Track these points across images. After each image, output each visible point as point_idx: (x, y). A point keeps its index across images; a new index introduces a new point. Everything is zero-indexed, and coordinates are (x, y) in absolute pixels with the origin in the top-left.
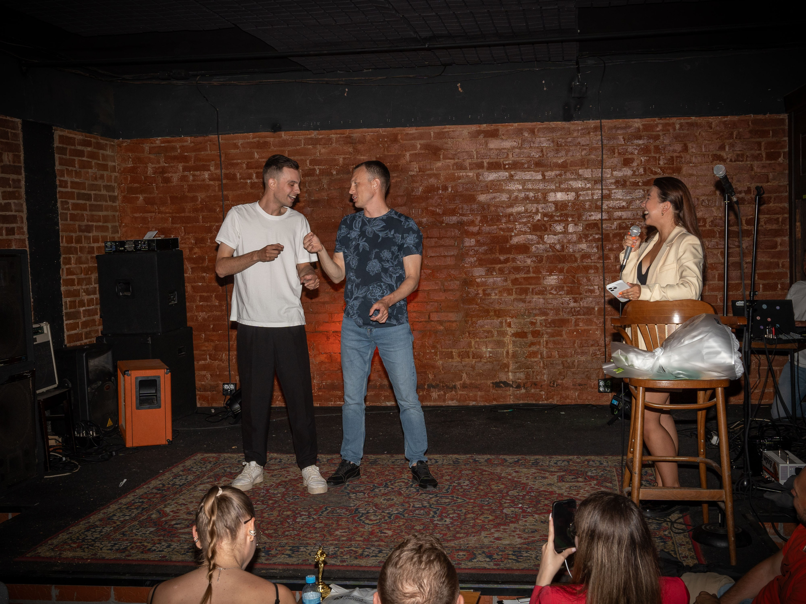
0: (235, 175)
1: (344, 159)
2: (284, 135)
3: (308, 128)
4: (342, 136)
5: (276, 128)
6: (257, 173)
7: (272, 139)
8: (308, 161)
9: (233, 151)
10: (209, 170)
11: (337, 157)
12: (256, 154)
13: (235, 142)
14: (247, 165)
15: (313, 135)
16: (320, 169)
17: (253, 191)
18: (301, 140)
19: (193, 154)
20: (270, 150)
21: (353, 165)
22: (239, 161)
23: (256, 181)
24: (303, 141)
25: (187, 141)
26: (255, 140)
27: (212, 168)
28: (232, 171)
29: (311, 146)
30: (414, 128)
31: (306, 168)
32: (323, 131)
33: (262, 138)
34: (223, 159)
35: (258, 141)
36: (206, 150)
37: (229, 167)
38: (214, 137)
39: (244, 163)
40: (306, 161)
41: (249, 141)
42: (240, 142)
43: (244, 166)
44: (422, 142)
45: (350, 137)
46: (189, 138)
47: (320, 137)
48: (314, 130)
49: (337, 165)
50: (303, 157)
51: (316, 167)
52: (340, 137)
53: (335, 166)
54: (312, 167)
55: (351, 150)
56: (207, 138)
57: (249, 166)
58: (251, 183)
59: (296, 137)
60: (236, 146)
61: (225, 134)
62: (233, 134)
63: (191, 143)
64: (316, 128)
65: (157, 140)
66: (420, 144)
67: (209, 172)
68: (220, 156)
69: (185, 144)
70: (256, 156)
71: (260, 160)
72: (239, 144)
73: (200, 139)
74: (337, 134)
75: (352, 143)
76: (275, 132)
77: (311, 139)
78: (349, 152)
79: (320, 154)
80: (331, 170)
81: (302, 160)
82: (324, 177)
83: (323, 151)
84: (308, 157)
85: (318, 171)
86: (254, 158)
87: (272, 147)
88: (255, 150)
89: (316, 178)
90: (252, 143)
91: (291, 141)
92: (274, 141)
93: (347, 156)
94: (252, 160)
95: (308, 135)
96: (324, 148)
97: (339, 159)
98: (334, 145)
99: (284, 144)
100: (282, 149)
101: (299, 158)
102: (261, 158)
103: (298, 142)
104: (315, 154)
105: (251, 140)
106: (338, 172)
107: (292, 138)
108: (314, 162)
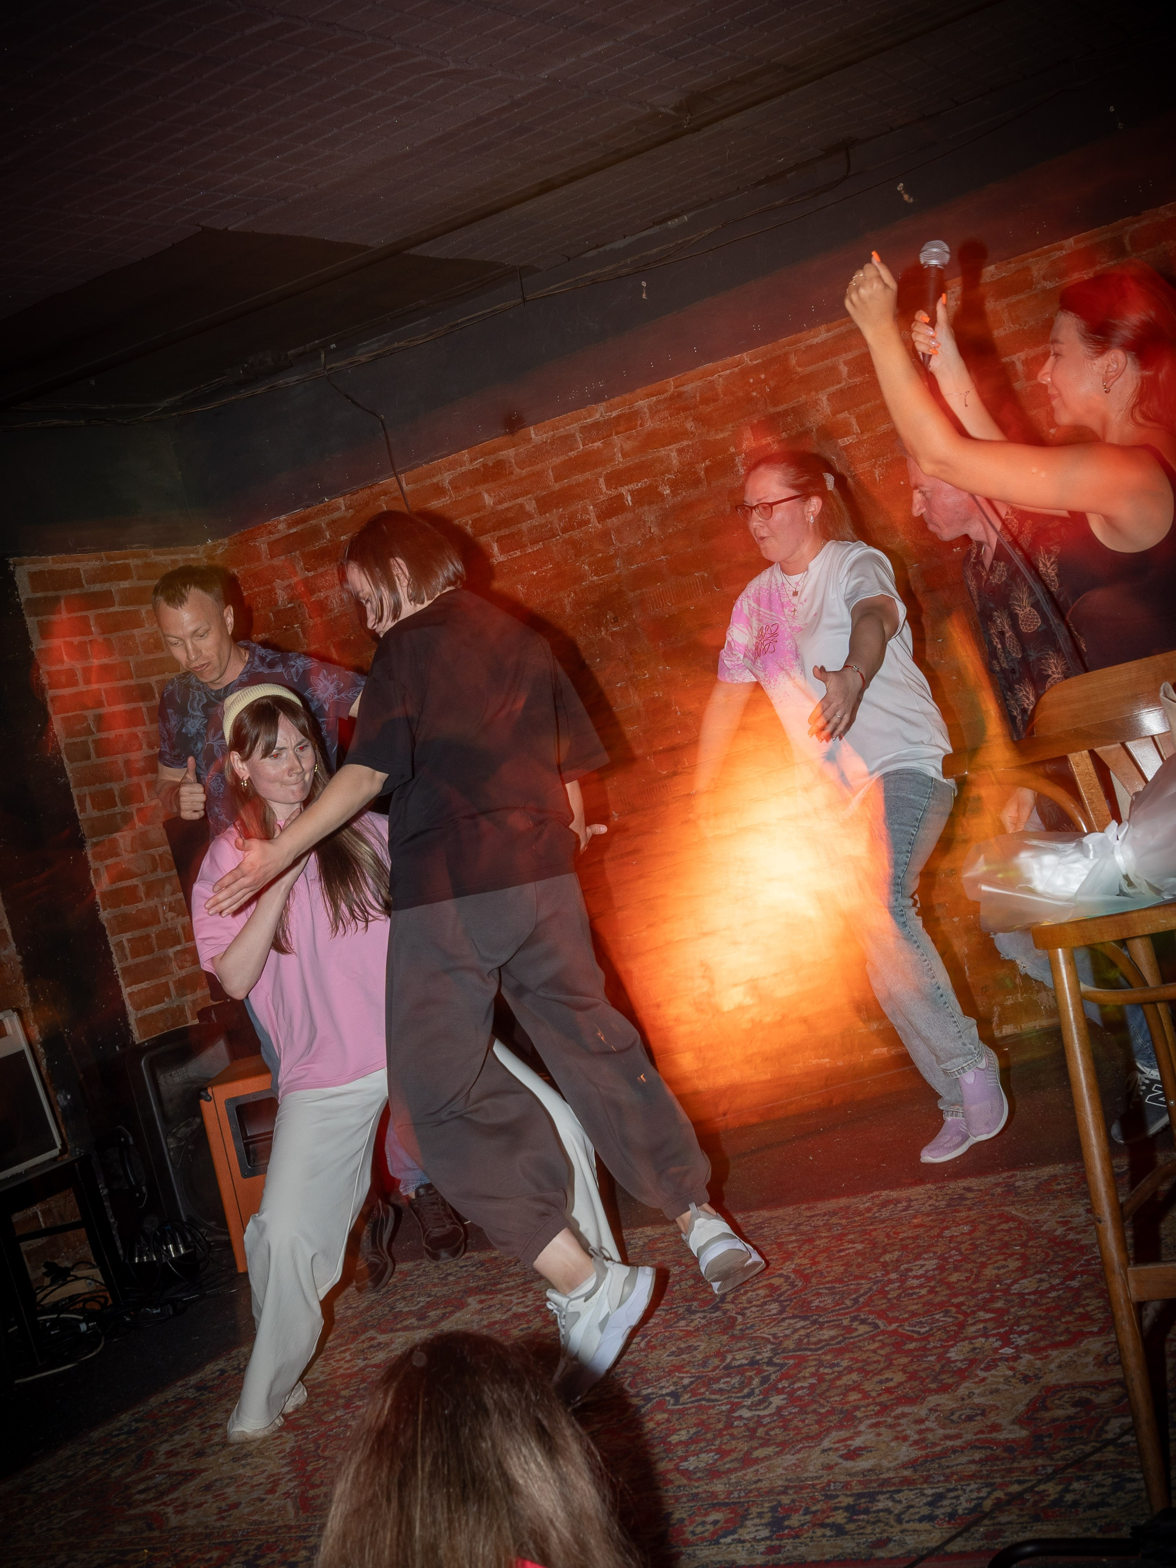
1: (680, 451)
2: (536, 435)
3: (581, 403)
4: (662, 397)
5: (513, 423)
6: (499, 540)
7: (511, 452)
8: (602, 480)
11: (663, 452)
12: (486, 496)
13: (434, 481)
14: (474, 527)
15: (597, 416)
16: (632, 493)
17: (501, 584)
18: (574, 435)
20: (513, 478)
21: (704, 460)
23: (501, 558)
24: (578, 436)
25: (339, 509)
26: (477, 463)
29: (598, 443)
30: (823, 328)
31: (602, 498)
32: (616, 399)
33: (490, 454)
35: (485, 465)
38: (388, 481)
39: (465, 525)
40: (597, 480)
41: (464, 469)
42: (446, 478)
44: (849, 356)
45: (680, 395)
46: (340, 501)
47: (614, 414)
48: (596, 402)
49: (668, 471)
50: (588, 475)
51: (624, 490)
52: (658, 402)
53: (663, 474)
54: (613, 493)
55: (690, 425)
56: (373, 491)
59: (562, 432)
60: (439, 490)
61: (410, 469)
62: (427, 463)
63: (344, 511)
64: (598, 398)
65: (279, 523)
66: (846, 363)
69: (336, 515)
70: (488, 500)
71: (500, 507)
72: (446, 484)
73: (361, 496)
74: (648, 396)
75: (689, 409)
76: (512, 433)
77: (596, 425)
78: (684, 434)
79: (624, 455)
80: (657, 487)
81: (587, 481)
82: (646, 508)
83: (628, 445)
84: (599, 470)
85: (629, 498)
86: (484, 507)
87: (517, 471)
88: (480, 488)
89: (629, 516)
90: (471, 472)
91: (552, 443)
92: (516, 455)
93: (685, 443)
94: (482, 513)
95: (586, 419)
96: (628, 439)
97: (668, 455)
98: (649, 425)
99: (540, 452)
100: (538, 467)
101: (579, 478)
102: (500, 502)
103: (567, 441)
104: (612, 459)
105: (468, 467)
106: (675, 486)
107: (554, 435)
108: (616, 479)
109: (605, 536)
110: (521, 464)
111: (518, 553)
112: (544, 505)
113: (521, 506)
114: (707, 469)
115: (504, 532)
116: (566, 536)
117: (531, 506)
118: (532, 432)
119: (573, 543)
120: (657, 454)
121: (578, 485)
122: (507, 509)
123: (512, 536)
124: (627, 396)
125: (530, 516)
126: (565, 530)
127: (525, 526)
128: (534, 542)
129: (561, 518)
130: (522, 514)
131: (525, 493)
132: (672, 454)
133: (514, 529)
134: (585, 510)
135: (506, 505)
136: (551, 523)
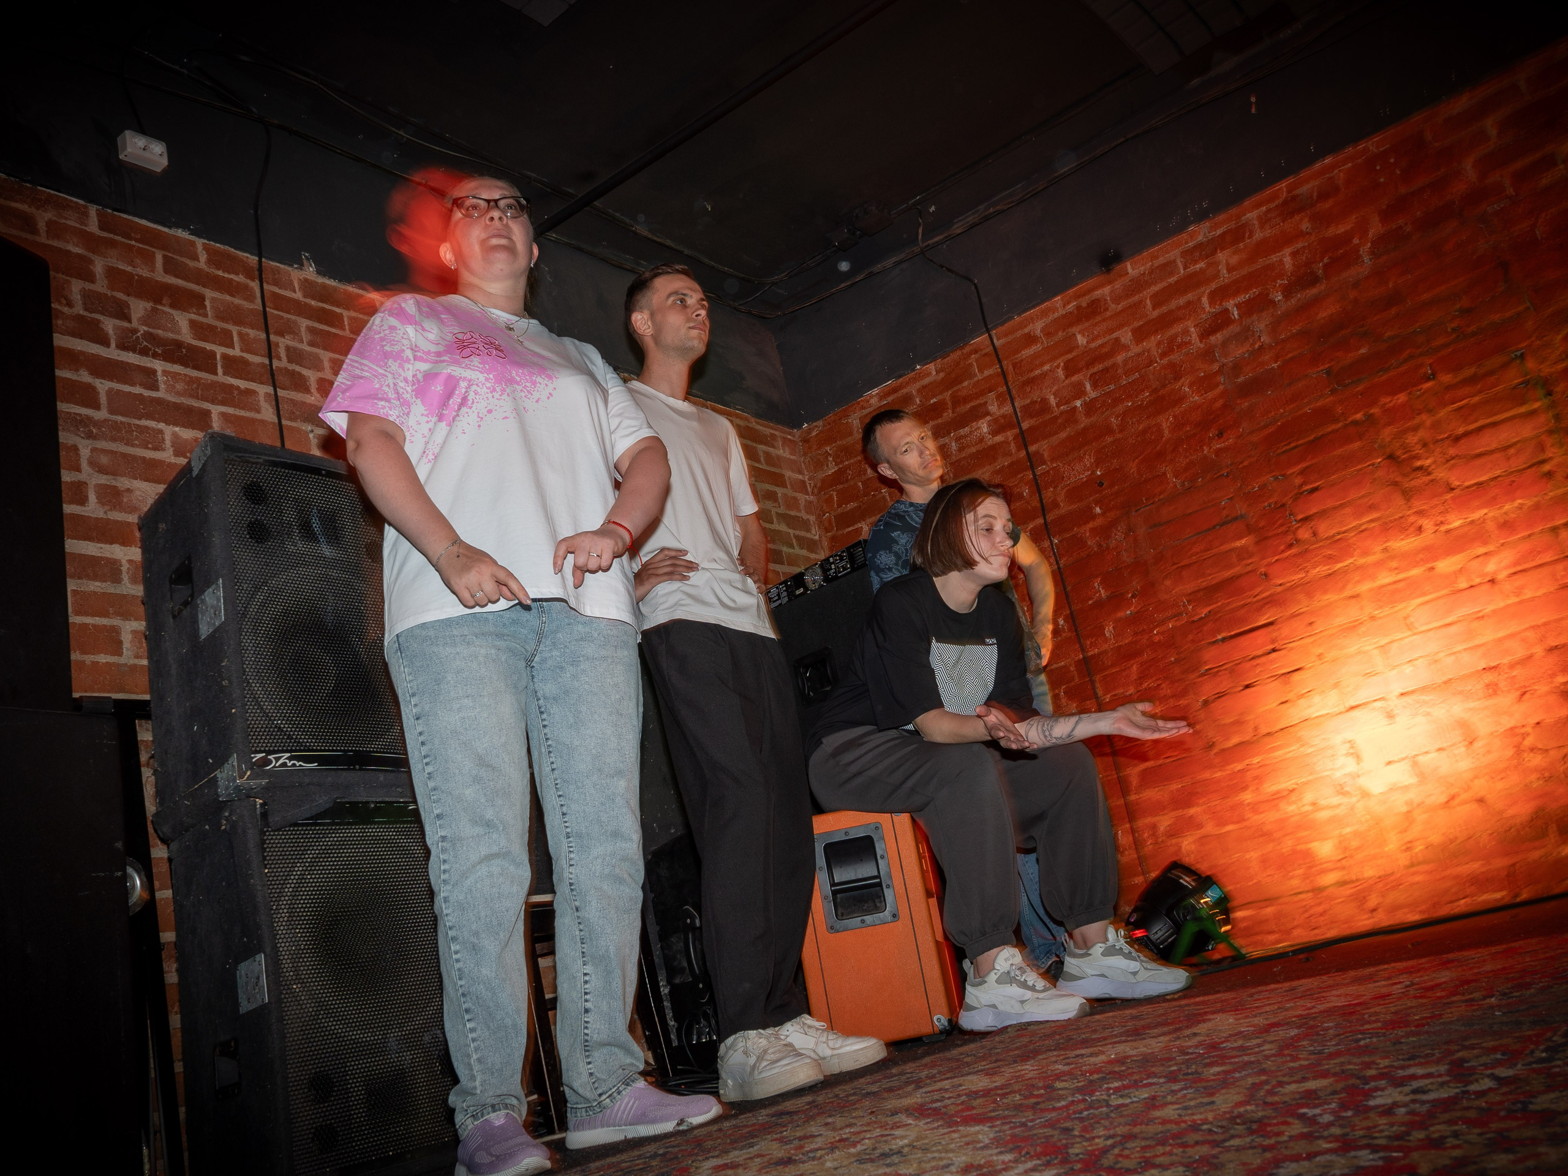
0: (1044, 401)
1: (1294, 254)
2: (1132, 269)
3: (1184, 227)
4: (1273, 203)
5: (1109, 261)
6: (1092, 378)
7: (1107, 290)
8: (1205, 300)
9: (1027, 352)
10: (988, 413)
11: (1274, 258)
12: (1079, 337)
13: (1026, 331)
14: (1066, 368)
15: (1201, 236)
16: (1238, 306)
17: (1093, 419)
18: (1174, 261)
19: (947, 395)
20: (1108, 314)
22: (1046, 367)
23: (1093, 395)
24: (1179, 261)
25: (929, 374)
26: (1071, 306)
27: (993, 408)
28: (1036, 396)
29: (1201, 265)
30: (1465, 96)
31: (1205, 316)
32: (1222, 216)
33: (1084, 295)
34: (1010, 378)
35: (1078, 307)
36: (972, 376)
37: (1028, 389)
38: (980, 340)
39: (1058, 367)
40: (1200, 300)
41: (1056, 315)
42: (1038, 327)
43: (1060, 373)
44: (1500, 114)
45: (1294, 198)
46: (931, 367)
47: (1219, 232)
48: (1199, 222)
49: (1281, 276)
50: (1190, 296)
51: (1229, 304)
52: (1269, 211)
53: (1275, 280)
54: (1217, 308)
55: (1305, 226)
56: (967, 349)
57: (1071, 369)
58: (1085, 404)
59: (1161, 260)
60: (1031, 339)
61: (1002, 324)
62: (1019, 314)
63: (938, 372)
64: (1202, 217)
65: (871, 397)
67: (988, 418)
68: (1004, 374)
69: (926, 381)
70: (1081, 340)
71: (1093, 345)
72: (1038, 332)
73: (955, 355)
74: (1258, 206)
75: (1305, 208)
76: (1108, 271)
77: (1199, 246)
78: (1301, 235)
79: (1230, 270)
80: (1268, 295)
81: (1189, 303)
82: (1255, 317)
83: (1234, 260)
84: (1202, 289)
85: (1236, 313)
86: (1078, 347)
87: (1113, 306)
88: (1074, 329)
89: (1234, 329)
90: (1064, 316)
91: (1150, 273)
92: (1111, 292)
93: (1300, 245)
94: (1074, 354)
95: (1187, 243)
96: (1234, 253)
97: (1281, 261)
98: (1258, 235)
99: (1138, 285)
100: (1136, 298)
101: (1182, 301)
102: (1093, 340)
103: (1168, 268)
104: (1216, 276)
105: (1062, 312)
106: (1288, 292)
107: (1152, 265)
108: (1220, 294)
109: (1208, 354)
110: (1117, 299)
111: (1112, 387)
112: (1140, 335)
113: (1117, 340)
114: (1326, 266)
115: (1099, 367)
116: (1165, 361)
117: (1126, 336)
118: (1129, 267)
119: (1172, 366)
120: (1268, 262)
121: (1179, 308)
122: (1102, 346)
123: (1106, 370)
124: (1234, 211)
125: (1126, 348)
126: (1163, 355)
127: (1120, 358)
128: (1128, 373)
129: (1159, 344)
130: (1117, 346)
131: (1120, 326)
132: (1286, 259)
133: (1108, 363)
134: (1186, 332)
135: (1099, 342)
136: (1149, 351)
